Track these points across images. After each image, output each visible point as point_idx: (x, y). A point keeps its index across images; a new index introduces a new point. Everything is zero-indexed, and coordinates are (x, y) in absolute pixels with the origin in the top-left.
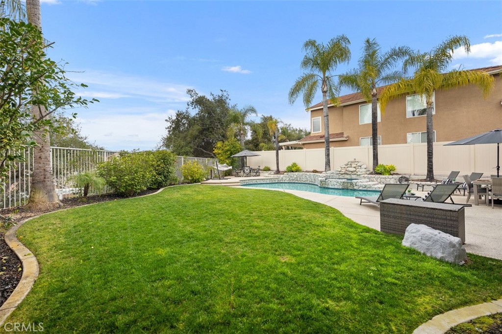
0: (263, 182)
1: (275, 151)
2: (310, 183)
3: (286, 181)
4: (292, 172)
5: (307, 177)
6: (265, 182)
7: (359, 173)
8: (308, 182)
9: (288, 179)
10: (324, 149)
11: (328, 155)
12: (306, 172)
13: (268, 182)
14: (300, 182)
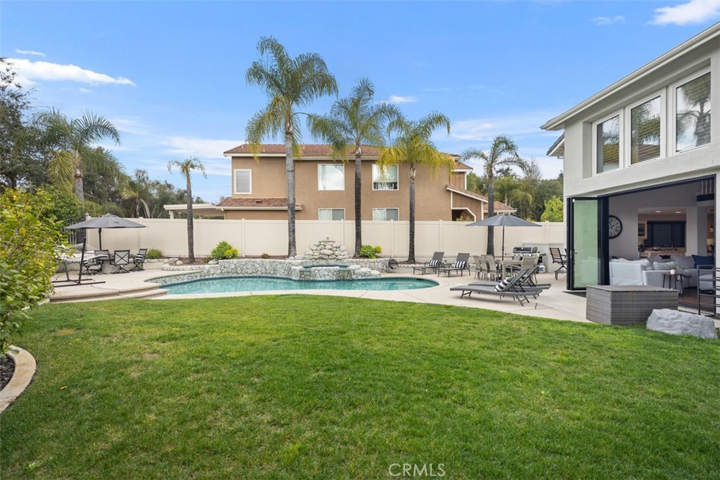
0: (176, 282)
1: (186, 220)
2: (264, 275)
3: (215, 276)
4: (224, 258)
5: (257, 266)
6: (179, 282)
7: (340, 257)
8: (259, 274)
9: (219, 271)
10: (287, 221)
11: (292, 231)
12: (246, 257)
13: (186, 281)
14: (241, 275)
